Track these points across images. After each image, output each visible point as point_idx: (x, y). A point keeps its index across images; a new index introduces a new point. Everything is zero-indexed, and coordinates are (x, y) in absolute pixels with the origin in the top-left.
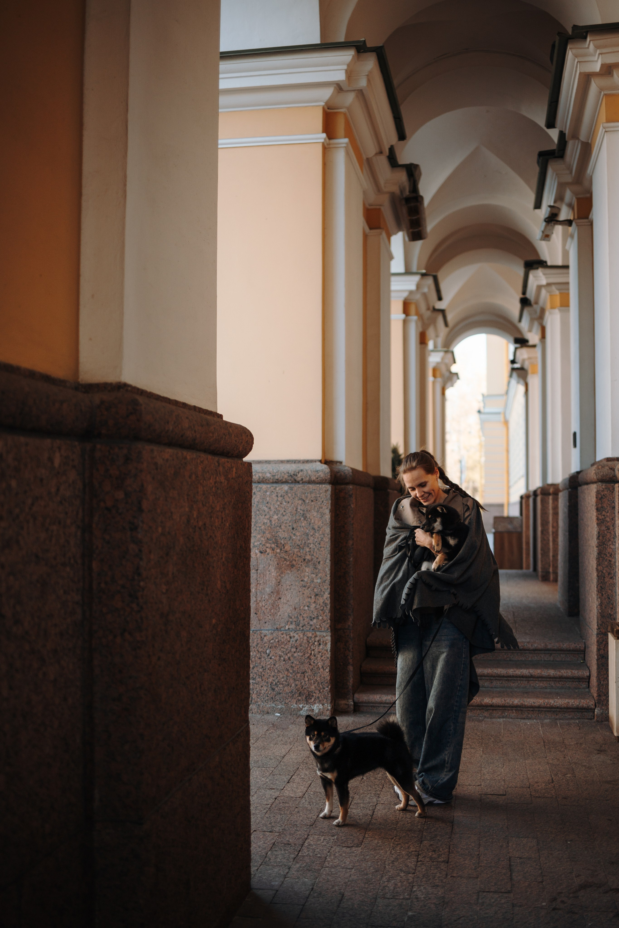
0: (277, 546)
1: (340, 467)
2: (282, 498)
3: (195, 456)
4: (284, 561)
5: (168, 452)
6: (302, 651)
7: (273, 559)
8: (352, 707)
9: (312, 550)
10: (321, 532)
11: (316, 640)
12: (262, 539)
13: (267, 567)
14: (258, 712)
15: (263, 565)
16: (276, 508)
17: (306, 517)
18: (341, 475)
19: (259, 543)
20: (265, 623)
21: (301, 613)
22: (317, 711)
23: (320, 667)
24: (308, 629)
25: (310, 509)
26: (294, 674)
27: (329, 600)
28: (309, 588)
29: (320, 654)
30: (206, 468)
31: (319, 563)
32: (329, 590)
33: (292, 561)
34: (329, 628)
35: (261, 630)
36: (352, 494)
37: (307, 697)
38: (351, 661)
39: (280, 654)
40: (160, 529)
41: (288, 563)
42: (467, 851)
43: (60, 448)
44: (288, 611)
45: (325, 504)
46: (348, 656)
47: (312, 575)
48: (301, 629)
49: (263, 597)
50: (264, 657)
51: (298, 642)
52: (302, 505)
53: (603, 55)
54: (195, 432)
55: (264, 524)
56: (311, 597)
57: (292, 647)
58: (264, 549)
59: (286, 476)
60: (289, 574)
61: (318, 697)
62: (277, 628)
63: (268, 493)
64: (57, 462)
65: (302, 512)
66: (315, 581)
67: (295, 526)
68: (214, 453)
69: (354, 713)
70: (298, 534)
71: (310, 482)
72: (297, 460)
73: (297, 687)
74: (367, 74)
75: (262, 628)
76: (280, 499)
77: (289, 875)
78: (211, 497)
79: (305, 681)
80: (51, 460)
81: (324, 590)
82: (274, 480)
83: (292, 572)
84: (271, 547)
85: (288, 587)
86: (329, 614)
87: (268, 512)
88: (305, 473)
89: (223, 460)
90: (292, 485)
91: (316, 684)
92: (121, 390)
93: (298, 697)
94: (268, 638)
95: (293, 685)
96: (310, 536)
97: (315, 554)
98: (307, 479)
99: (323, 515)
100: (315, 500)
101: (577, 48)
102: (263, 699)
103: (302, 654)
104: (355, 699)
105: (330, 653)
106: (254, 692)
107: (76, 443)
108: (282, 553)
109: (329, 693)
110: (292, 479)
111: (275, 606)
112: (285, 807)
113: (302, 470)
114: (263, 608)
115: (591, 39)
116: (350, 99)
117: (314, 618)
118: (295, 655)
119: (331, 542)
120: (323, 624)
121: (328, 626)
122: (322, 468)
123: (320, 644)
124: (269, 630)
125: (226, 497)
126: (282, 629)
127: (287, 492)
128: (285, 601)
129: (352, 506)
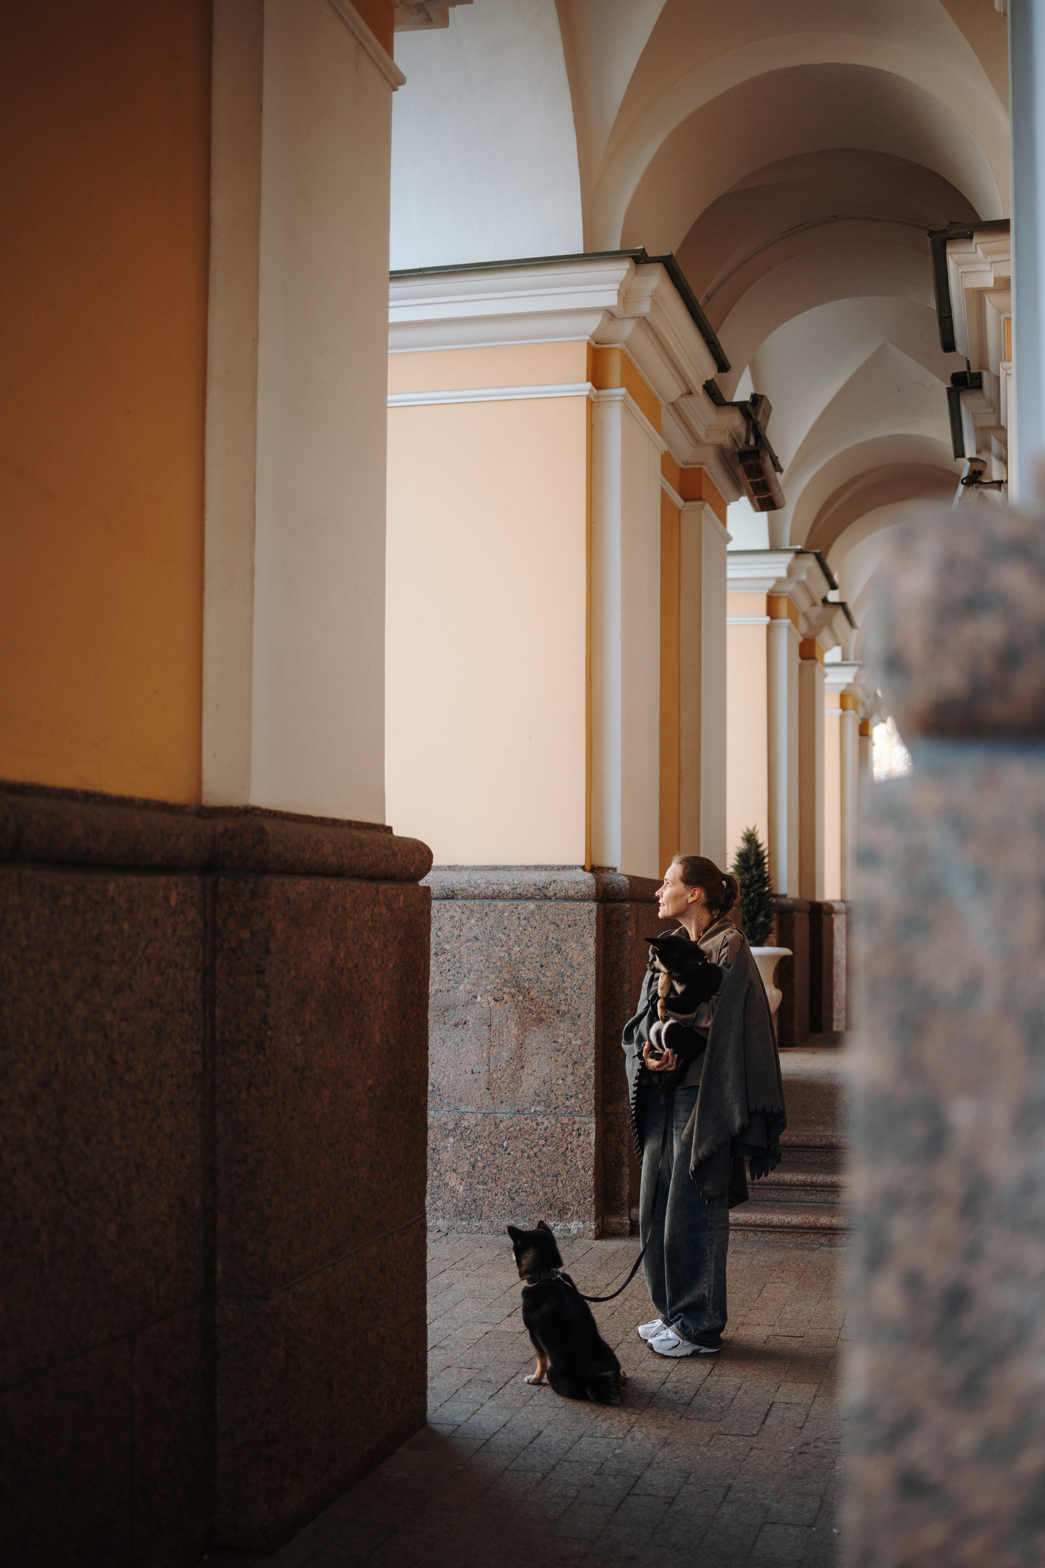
0: (519, 991)
1: (612, 876)
2: (526, 922)
3: (341, 885)
4: (528, 1013)
5: (304, 884)
6: (554, 1144)
7: (512, 1010)
8: (628, 1227)
9: (569, 997)
10: (582, 971)
11: (574, 1129)
12: (497, 980)
13: (504, 1022)
14: (490, 1232)
15: (499, 1018)
16: (518, 936)
17: (561, 949)
18: (613, 888)
19: (492, 987)
20: (502, 1102)
21: (553, 1089)
22: (575, 1232)
23: (580, 1167)
24: (563, 1112)
25: (566, 938)
26: (542, 1177)
27: (594, 1070)
28: (564, 1052)
29: (581, 1149)
30: (358, 898)
31: (579, 1016)
32: (593, 1056)
33: (540, 1013)
34: (593, 1111)
35: (496, 1113)
36: (630, 916)
37: (561, 1210)
38: (626, 1159)
39: (523, 1148)
40: (293, 973)
41: (535, 1016)
42: (719, 1395)
43: (176, 886)
44: (534, 1086)
45: (588, 931)
46: (622, 1152)
47: (569, 1034)
48: (554, 1112)
49: (499, 1065)
50: (500, 1153)
51: (548, 1131)
52: (555, 932)
53: (996, 265)
54: (342, 857)
55: (500, 958)
56: (567, 1066)
57: (539, 1138)
58: (499, 996)
59: (532, 890)
60: (536, 1032)
61: (577, 1212)
62: (518, 1111)
63: (506, 914)
64: (173, 901)
65: (554, 942)
66: (573, 1042)
67: (544, 962)
68: (373, 878)
69: (630, 1235)
70: (548, 974)
71: (566, 898)
72: (549, 866)
73: (547, 1196)
74: (651, 294)
75: (497, 1111)
76: (523, 922)
77: (479, 1412)
78: (366, 934)
79: (558, 1188)
80: (166, 898)
81: (586, 1056)
82: (515, 896)
83: (541, 1030)
84: (510, 993)
85: (534, 1051)
86: (594, 1091)
87: (506, 942)
88: (559, 885)
89: (384, 887)
90: (541, 903)
91: (574, 1193)
92: (249, 815)
93: (548, 1210)
94: (505, 1125)
95: (541, 1193)
96: (566, 977)
97: (573, 1004)
98: (563, 894)
99: (584, 946)
100: (574, 925)
101: (960, 253)
102: (497, 1213)
103: (554, 1148)
104: (632, 1215)
105: (594, 1147)
106: (484, 1203)
107: (196, 878)
108: (526, 1001)
109: (593, 1206)
110: (541, 895)
111: (515, 1078)
112: (496, 1343)
113: (555, 881)
114: (499, 1081)
115: (978, 242)
116: (627, 329)
117: (571, 1096)
118: (545, 1149)
119: (596, 987)
120: (585, 1104)
121: (592, 1107)
122: (583, 879)
123: (580, 1135)
124: (506, 1113)
125: (388, 931)
126: (526, 1112)
127: (533, 913)
128: (530, 1072)
129: (630, 933)
